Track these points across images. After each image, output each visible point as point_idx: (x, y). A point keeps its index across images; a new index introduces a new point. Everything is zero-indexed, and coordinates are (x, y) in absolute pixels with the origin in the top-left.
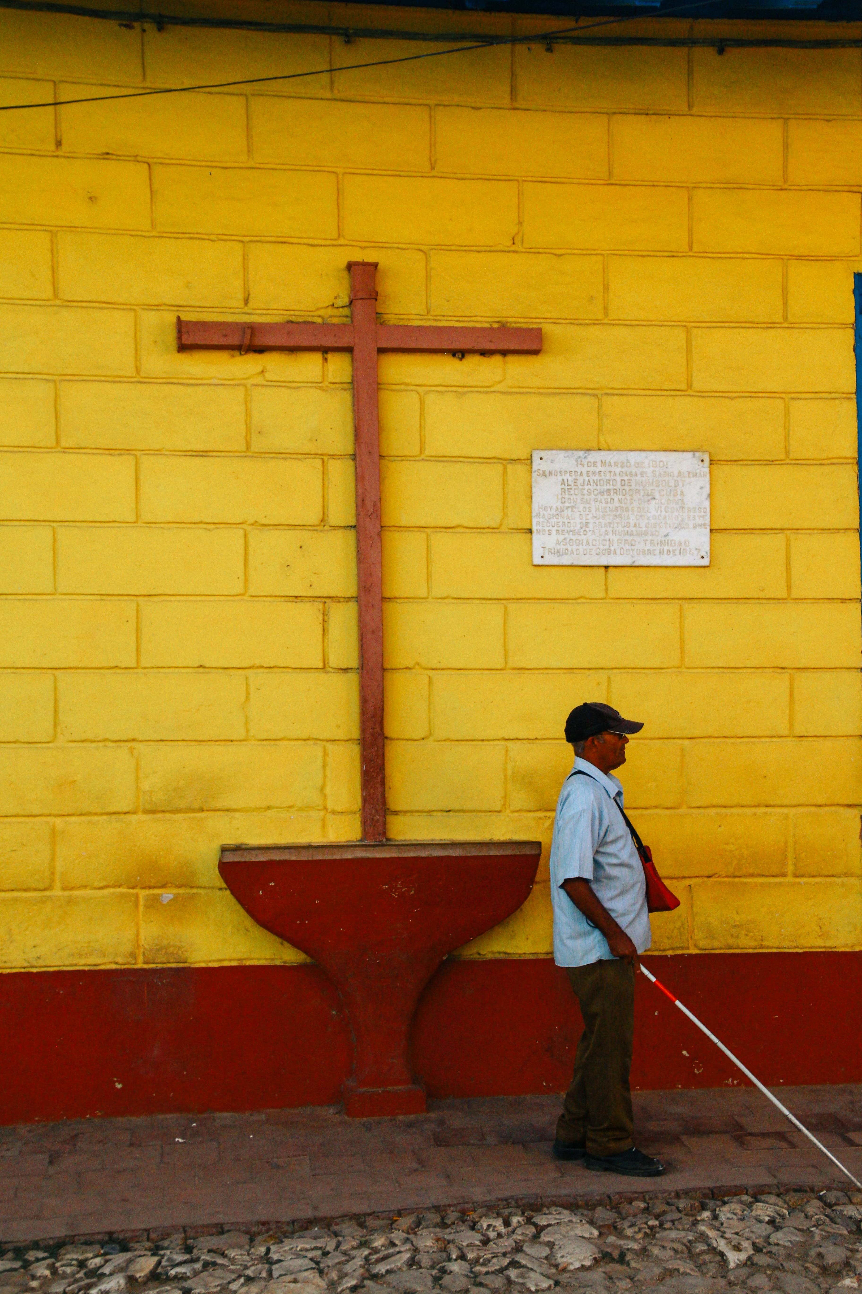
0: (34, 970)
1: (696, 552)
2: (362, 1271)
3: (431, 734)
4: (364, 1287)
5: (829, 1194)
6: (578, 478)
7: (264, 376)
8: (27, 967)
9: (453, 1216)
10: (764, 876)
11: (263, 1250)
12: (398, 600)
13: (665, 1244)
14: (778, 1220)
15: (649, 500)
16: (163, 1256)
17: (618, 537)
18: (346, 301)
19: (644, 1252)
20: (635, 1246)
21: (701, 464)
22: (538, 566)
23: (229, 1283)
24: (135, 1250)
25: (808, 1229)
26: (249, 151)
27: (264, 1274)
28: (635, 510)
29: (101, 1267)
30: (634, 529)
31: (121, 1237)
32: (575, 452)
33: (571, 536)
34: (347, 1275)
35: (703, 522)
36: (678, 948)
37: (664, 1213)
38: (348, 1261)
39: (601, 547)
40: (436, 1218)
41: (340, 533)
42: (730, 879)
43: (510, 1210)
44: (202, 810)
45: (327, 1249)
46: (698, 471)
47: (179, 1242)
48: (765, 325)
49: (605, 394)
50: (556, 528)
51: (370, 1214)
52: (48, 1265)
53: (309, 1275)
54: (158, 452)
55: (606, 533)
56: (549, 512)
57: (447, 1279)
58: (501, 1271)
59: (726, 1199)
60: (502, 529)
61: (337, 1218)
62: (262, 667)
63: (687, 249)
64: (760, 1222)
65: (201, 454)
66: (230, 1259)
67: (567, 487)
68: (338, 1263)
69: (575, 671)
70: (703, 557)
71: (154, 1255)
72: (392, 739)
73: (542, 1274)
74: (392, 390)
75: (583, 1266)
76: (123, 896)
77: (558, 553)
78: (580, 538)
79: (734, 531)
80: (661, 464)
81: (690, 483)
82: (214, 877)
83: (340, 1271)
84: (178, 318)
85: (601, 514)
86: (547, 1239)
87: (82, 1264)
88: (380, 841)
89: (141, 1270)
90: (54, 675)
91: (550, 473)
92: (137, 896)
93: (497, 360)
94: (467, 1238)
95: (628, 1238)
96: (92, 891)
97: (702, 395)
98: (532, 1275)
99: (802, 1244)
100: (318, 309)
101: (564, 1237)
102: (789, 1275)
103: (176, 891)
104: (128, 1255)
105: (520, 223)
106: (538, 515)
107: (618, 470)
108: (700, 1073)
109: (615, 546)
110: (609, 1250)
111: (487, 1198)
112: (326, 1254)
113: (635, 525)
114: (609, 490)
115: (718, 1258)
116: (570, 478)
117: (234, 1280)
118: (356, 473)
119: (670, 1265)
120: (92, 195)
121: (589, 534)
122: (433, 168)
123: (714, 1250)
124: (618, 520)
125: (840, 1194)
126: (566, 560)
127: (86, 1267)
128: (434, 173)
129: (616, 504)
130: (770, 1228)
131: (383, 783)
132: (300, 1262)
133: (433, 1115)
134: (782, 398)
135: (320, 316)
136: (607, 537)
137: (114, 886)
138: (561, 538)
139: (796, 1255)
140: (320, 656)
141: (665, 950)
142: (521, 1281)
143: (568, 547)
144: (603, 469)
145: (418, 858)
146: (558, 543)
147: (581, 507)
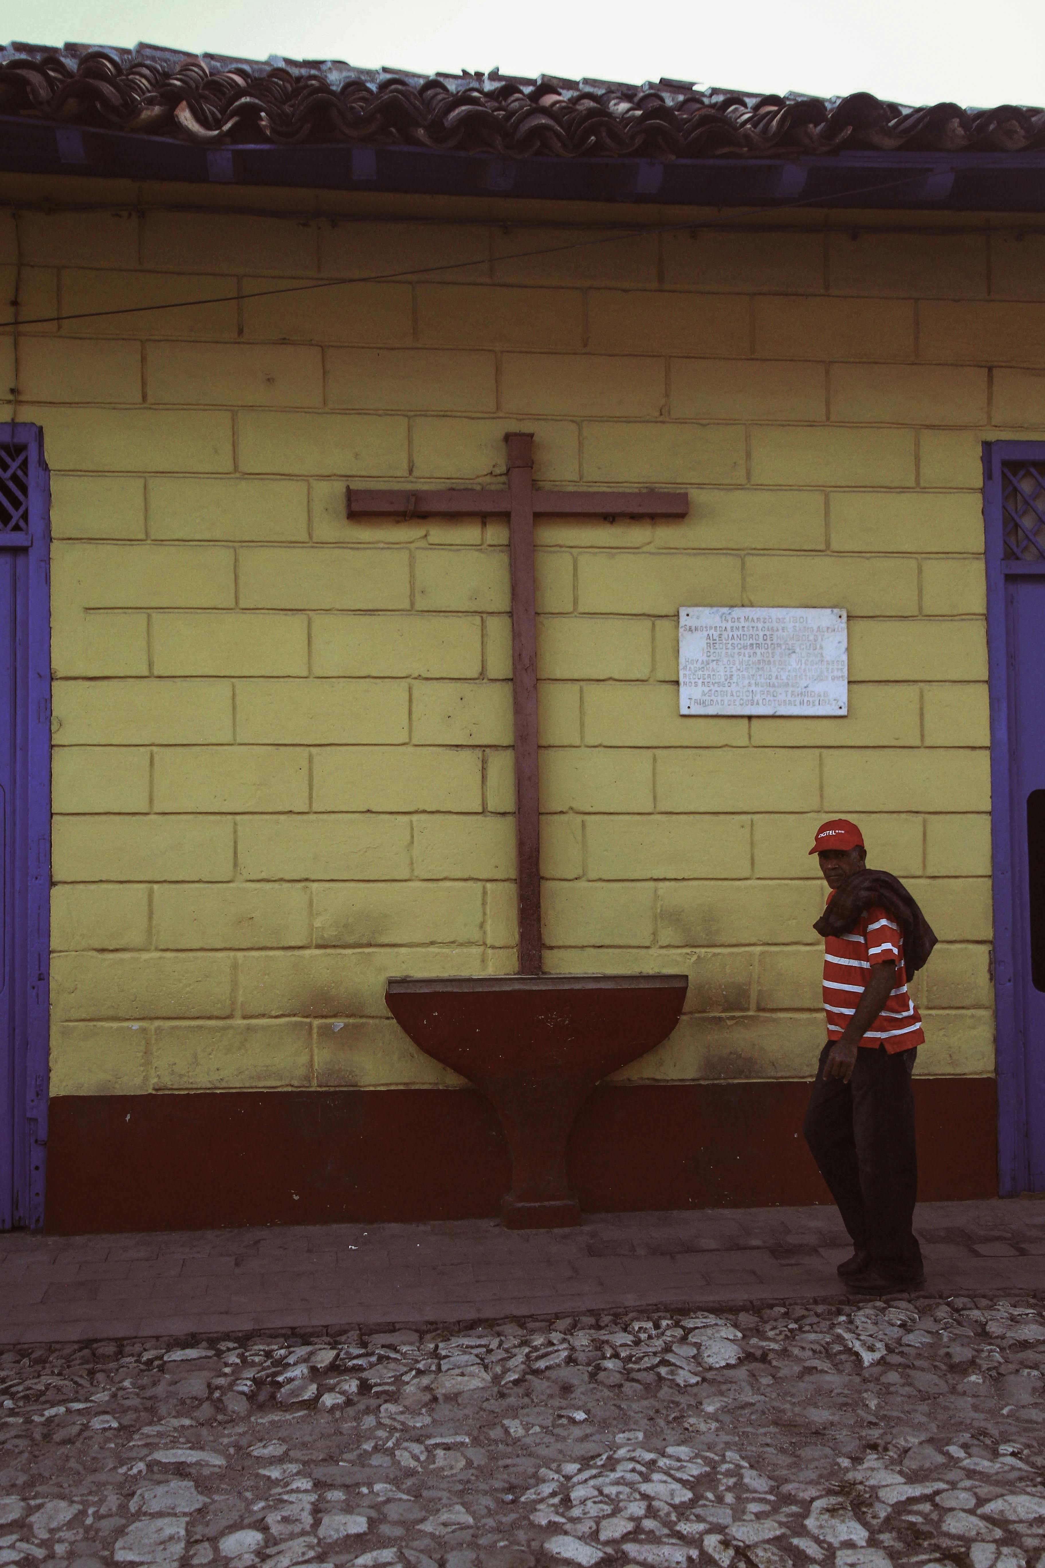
0: (218, 1091)
1: (834, 702)
2: (523, 1366)
3: (584, 875)
4: (526, 1381)
5: (957, 1300)
6: (723, 633)
7: (427, 540)
8: (212, 1088)
9: (606, 1319)
11: (432, 1346)
12: (554, 749)
13: (804, 1345)
14: (909, 1323)
15: (790, 654)
16: (342, 1349)
17: (761, 689)
18: (504, 469)
19: (784, 1353)
20: (776, 1346)
21: (839, 619)
22: (685, 716)
23: (402, 1375)
24: (316, 1344)
25: (937, 1331)
26: (414, 333)
27: (434, 1368)
28: (777, 663)
29: (286, 1357)
30: (775, 681)
31: (302, 1331)
32: (720, 609)
33: (716, 688)
34: (509, 1370)
35: (841, 674)
37: (803, 1317)
38: (511, 1358)
39: (745, 698)
40: (591, 1320)
41: (498, 685)
43: (659, 1314)
44: (370, 945)
45: (491, 1347)
46: (836, 626)
47: (356, 1338)
48: (899, 490)
49: (748, 554)
50: (701, 680)
51: (531, 1316)
52: (238, 1354)
53: (475, 1369)
54: (327, 612)
55: (750, 685)
56: (695, 665)
57: (602, 1375)
58: (652, 1368)
59: (861, 1305)
60: (651, 681)
61: (499, 1319)
62: (424, 812)
63: (824, 418)
64: (893, 1325)
65: (369, 611)
66: (402, 1354)
67: (712, 642)
68: (502, 1360)
69: (720, 815)
70: (841, 707)
71: (333, 1348)
72: (547, 879)
73: (690, 1371)
74: (547, 552)
75: (727, 1364)
76: (296, 1024)
77: (703, 703)
78: (725, 689)
79: (872, 683)
80: (801, 620)
81: (828, 638)
82: (382, 1007)
83: (503, 1366)
84: (348, 487)
85: (745, 667)
86: (694, 1340)
87: (268, 1354)
88: (536, 975)
89: (322, 1362)
90: (234, 819)
91: (696, 629)
92: (310, 1025)
93: (646, 523)
94: (621, 1338)
95: (769, 1339)
96: (270, 1020)
97: (840, 553)
98: (681, 1372)
99: (931, 1345)
100: (478, 477)
101: (710, 1338)
102: (919, 1373)
103: (346, 1020)
104: (309, 1348)
105: (667, 396)
106: (685, 668)
107: (760, 625)
109: (758, 697)
110: (752, 1350)
111: (638, 1303)
112: (490, 1351)
113: (777, 678)
114: (752, 645)
115: (854, 1358)
116: (714, 633)
117: (406, 1373)
118: (513, 630)
119: (808, 1364)
120: (270, 377)
121: (733, 685)
122: (585, 345)
123: (850, 1351)
124: (760, 672)
125: (966, 1300)
126: (711, 711)
127: (272, 1357)
128: (586, 350)
129: (759, 657)
130: (901, 1331)
131: (539, 920)
132: (466, 1357)
133: (586, 1228)
134: (915, 558)
135: (480, 484)
136: (750, 689)
137: (289, 1015)
138: (706, 689)
139: (926, 1355)
140: (479, 801)
141: (803, 1077)
142: (670, 1377)
143: (713, 697)
144: (746, 625)
145: (572, 990)
146: (704, 694)
147: (725, 660)
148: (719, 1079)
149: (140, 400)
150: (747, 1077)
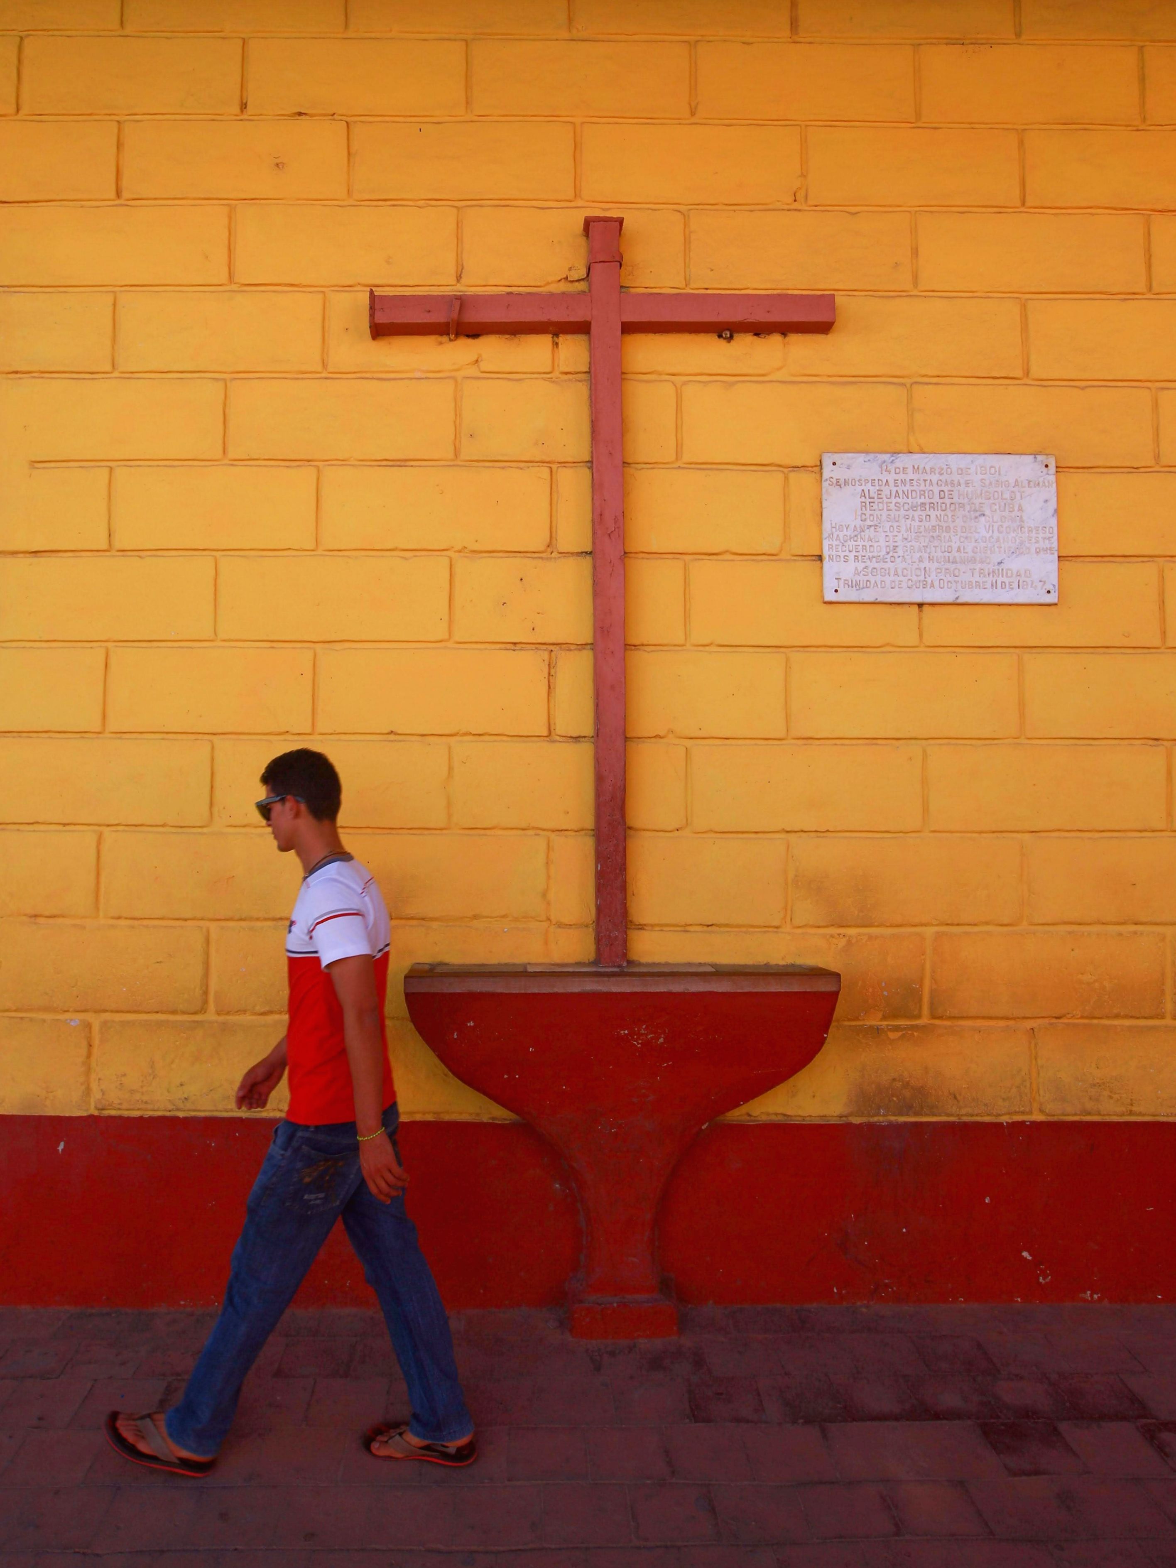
0: (181, 1115)
1: (1039, 585)
3: (687, 824)
6: (883, 488)
7: (478, 366)
10: (1132, 1017)
12: (646, 648)
15: (976, 518)
17: (936, 565)
18: (583, 273)
21: (1045, 470)
22: (831, 603)
26: (467, 103)
28: (959, 530)
30: (957, 554)
32: (879, 456)
33: (874, 564)
35: (1048, 546)
36: (1016, 1113)
39: (914, 578)
41: (571, 561)
42: (1086, 1021)
46: (1041, 480)
48: (1123, 297)
49: (916, 383)
50: (854, 553)
54: (343, 462)
55: (921, 560)
56: (845, 532)
60: (783, 556)
62: (470, 734)
63: (1018, 203)
65: (398, 463)
67: (867, 501)
69: (879, 742)
70: (1049, 592)
72: (636, 830)
74: (639, 381)
77: (856, 586)
78: (886, 566)
79: (1088, 559)
80: (993, 471)
81: (1030, 495)
84: (372, 293)
85: (914, 535)
88: (619, 966)
90: (211, 741)
91: (846, 482)
93: (776, 339)
96: (254, 1017)
97: (1043, 382)
100: (548, 284)
105: (803, 176)
106: (830, 536)
107: (935, 478)
108: (1046, 1283)
109: (932, 577)
113: (959, 550)
114: (923, 504)
116: (872, 488)
118: (593, 485)
120: (278, 161)
121: (898, 560)
122: (693, 114)
124: (936, 543)
126: (867, 596)
128: (693, 120)
129: (933, 522)
131: (624, 888)
134: (1149, 388)
136: (922, 566)
138: (861, 566)
140: (544, 721)
141: (999, 1115)
143: (870, 577)
144: (915, 477)
145: (670, 994)
146: (857, 573)
147: (887, 525)
148: (878, 1114)
149: (113, 195)
150: (916, 1114)
